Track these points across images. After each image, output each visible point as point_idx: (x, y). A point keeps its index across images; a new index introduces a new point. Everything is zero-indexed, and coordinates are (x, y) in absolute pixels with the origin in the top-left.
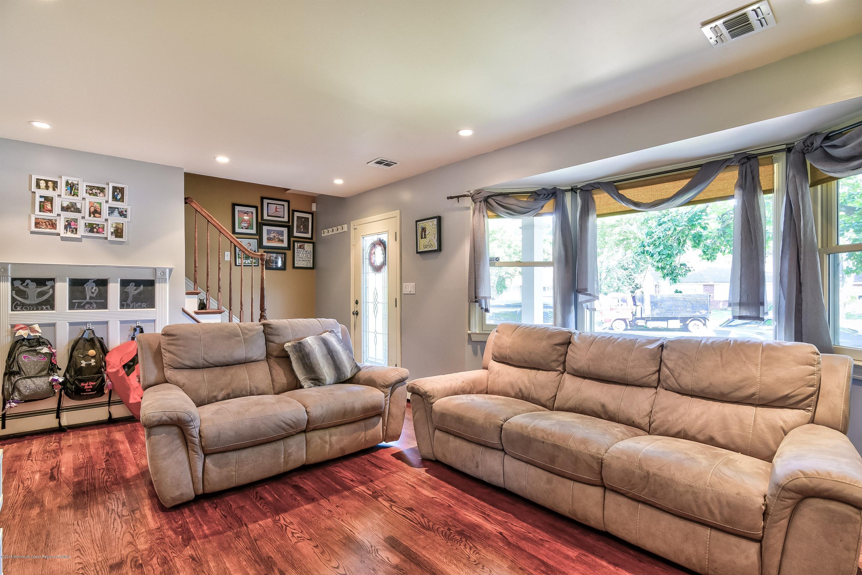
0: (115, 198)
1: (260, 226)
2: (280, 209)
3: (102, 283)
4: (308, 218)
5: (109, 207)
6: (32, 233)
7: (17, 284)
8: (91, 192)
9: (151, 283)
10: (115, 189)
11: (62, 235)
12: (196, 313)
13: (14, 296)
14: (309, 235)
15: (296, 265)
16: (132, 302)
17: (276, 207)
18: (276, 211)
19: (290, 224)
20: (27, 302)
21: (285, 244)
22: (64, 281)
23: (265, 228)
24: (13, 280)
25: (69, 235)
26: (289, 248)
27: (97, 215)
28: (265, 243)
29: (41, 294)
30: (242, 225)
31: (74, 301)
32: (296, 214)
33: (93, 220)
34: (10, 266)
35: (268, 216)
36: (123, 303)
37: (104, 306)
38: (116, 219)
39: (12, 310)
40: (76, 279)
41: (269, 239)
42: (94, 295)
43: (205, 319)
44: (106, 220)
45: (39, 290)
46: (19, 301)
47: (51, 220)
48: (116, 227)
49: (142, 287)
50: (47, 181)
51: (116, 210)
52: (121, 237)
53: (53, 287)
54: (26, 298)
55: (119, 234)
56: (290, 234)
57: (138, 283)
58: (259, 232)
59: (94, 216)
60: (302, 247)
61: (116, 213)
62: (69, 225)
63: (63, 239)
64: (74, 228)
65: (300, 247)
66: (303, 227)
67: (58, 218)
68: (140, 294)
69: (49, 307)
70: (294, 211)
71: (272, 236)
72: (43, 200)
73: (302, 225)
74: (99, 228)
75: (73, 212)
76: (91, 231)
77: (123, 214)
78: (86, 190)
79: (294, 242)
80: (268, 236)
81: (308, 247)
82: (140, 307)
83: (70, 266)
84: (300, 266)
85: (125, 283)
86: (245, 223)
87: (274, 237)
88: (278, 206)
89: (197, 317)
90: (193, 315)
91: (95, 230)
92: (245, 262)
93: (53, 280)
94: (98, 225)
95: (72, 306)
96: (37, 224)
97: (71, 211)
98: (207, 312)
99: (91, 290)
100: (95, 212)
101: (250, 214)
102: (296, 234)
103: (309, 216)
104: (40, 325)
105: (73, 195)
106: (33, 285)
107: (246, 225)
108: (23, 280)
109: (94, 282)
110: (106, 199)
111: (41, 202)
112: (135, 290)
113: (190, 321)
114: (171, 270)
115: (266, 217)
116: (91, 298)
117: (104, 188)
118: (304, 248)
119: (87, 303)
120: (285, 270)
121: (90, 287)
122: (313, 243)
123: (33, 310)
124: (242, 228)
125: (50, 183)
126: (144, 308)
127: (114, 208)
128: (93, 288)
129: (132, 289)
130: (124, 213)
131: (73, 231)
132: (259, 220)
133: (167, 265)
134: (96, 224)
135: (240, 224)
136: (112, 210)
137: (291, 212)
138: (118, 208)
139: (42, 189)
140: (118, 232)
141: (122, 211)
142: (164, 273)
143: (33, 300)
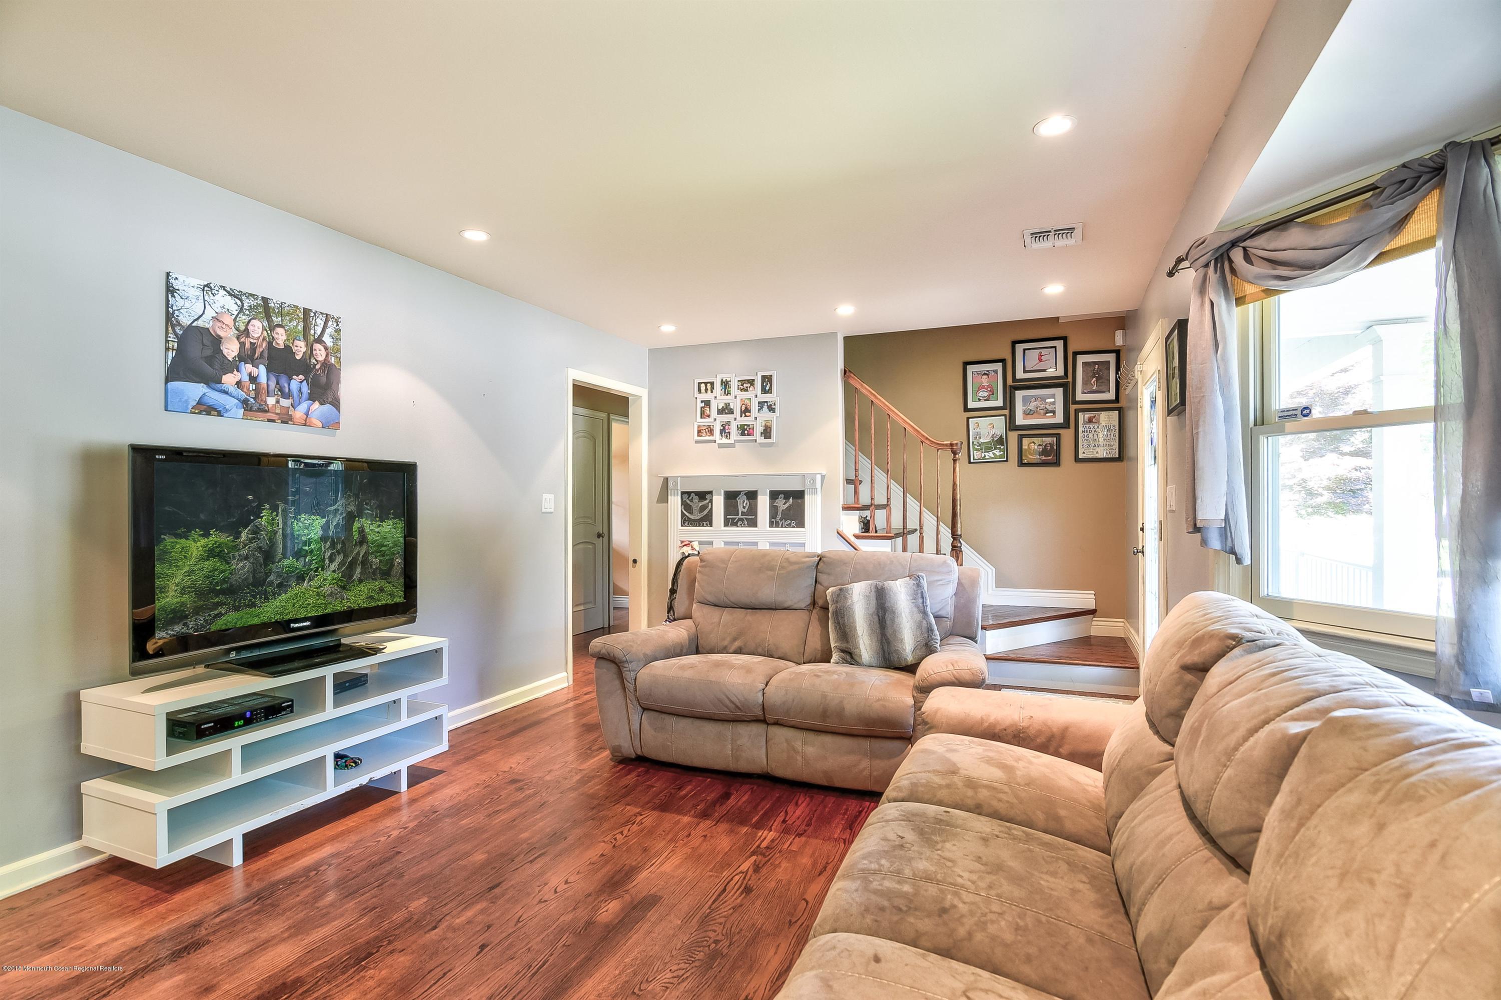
0: (764, 391)
1: (1010, 392)
2: (1048, 355)
3: (752, 495)
4: (1109, 362)
5: (759, 403)
6: (697, 442)
7: (686, 496)
8: (742, 387)
9: (799, 495)
10: (764, 377)
11: (718, 441)
12: (857, 537)
13: (683, 510)
14: (1111, 395)
15: (1081, 456)
16: (781, 519)
17: (1041, 353)
18: (1040, 360)
19: (1070, 379)
20: (692, 517)
21: (1059, 419)
22: (720, 495)
23: (1019, 395)
24: (683, 493)
25: (725, 441)
26: (1065, 425)
27: (748, 414)
28: (1020, 420)
29: (703, 508)
30: (980, 395)
31: (728, 517)
32: (1081, 359)
33: (744, 421)
34: (679, 479)
35: (1025, 371)
36: (773, 520)
37: (753, 523)
38: (766, 414)
39: (682, 526)
40: (730, 491)
41: (1027, 414)
42: (745, 510)
43: (868, 547)
44: (756, 418)
45: (701, 504)
46: (687, 517)
47: (709, 426)
48: (765, 425)
49: (791, 500)
50: (706, 384)
51: (766, 404)
52: (770, 437)
53: (711, 501)
54: (691, 513)
55: (768, 435)
56: (1069, 398)
57: (787, 494)
58: (1009, 403)
59: (746, 416)
60: (1094, 420)
61: (765, 407)
62: (724, 431)
63: (721, 446)
64: (728, 432)
65: (1090, 421)
66: (1097, 380)
67: (715, 422)
68: (789, 509)
69: (708, 523)
70: (1076, 354)
71: (1032, 406)
72: (703, 405)
73: (1095, 377)
74: (749, 429)
75: (727, 414)
76: (743, 434)
77: (771, 409)
78: (738, 386)
79: (1077, 412)
80: (1025, 408)
81: (1108, 419)
82: (789, 525)
83: (724, 476)
84: (1090, 456)
85: (774, 495)
86: (984, 391)
87: (1037, 408)
88: (1044, 351)
89: (858, 543)
90: (853, 539)
91: (746, 432)
92: (985, 456)
93: (711, 493)
94: (749, 425)
95: (727, 523)
96: (699, 432)
97: (726, 414)
98: (869, 536)
99: (743, 504)
100: (746, 411)
101: (993, 373)
102: (1080, 396)
103: (1111, 358)
104: (700, 543)
105: (727, 395)
106: (696, 499)
107: (986, 394)
108: (689, 493)
109: (745, 494)
110: (755, 392)
111: (701, 407)
112: (784, 504)
113: (846, 548)
114: (823, 477)
115: (1020, 375)
116: (743, 514)
117: (754, 380)
118: (1098, 422)
119: (740, 519)
120: (1060, 466)
121: (742, 501)
122: (1120, 410)
123: (696, 526)
124: (980, 400)
125: (709, 385)
126: (793, 527)
127: (763, 402)
128: (744, 501)
129: (782, 504)
130: (773, 407)
131: (727, 436)
132: (1010, 381)
133: (817, 468)
134: (746, 425)
135: (975, 394)
136: (761, 404)
137: (1070, 359)
138: (767, 402)
139: (703, 393)
140: (767, 433)
141: (771, 405)
142: (814, 481)
143: (696, 516)
